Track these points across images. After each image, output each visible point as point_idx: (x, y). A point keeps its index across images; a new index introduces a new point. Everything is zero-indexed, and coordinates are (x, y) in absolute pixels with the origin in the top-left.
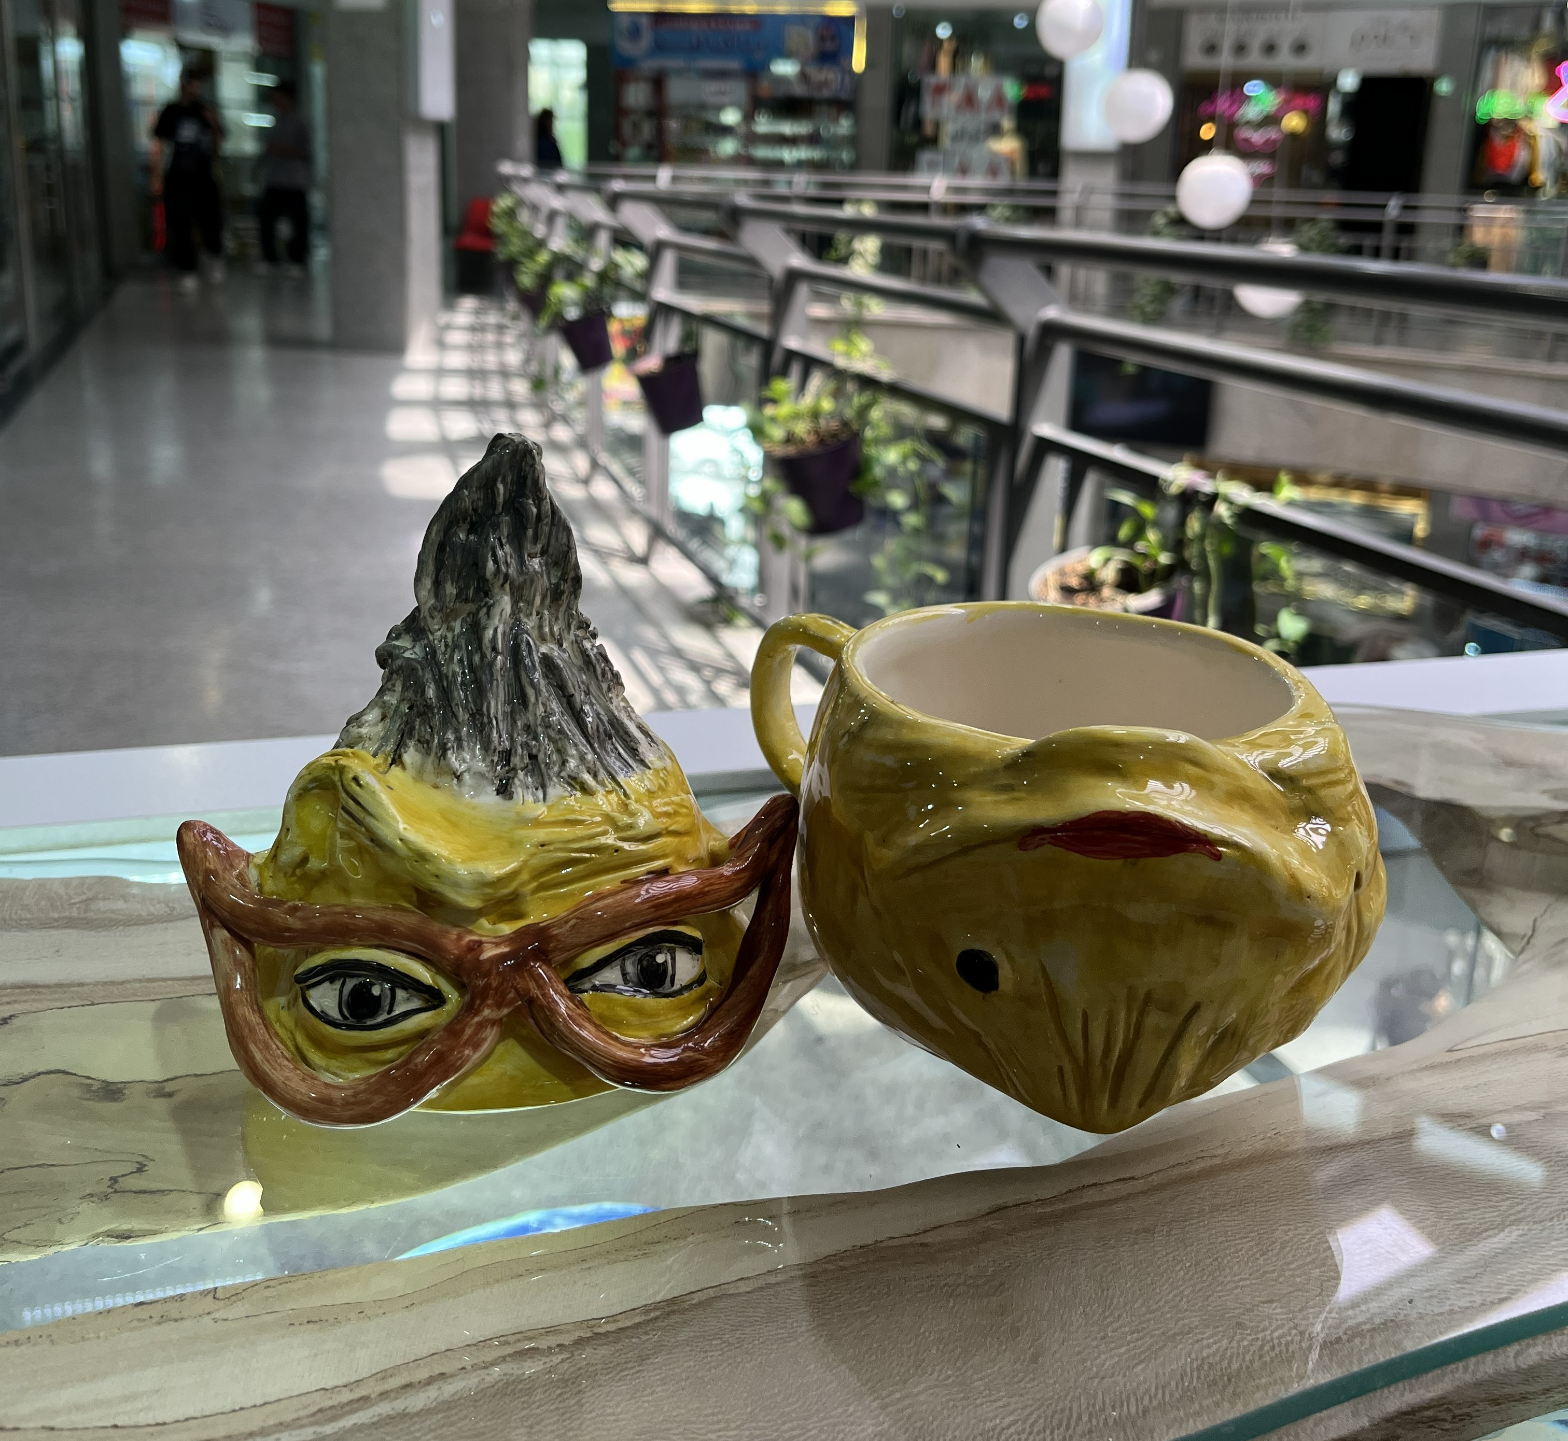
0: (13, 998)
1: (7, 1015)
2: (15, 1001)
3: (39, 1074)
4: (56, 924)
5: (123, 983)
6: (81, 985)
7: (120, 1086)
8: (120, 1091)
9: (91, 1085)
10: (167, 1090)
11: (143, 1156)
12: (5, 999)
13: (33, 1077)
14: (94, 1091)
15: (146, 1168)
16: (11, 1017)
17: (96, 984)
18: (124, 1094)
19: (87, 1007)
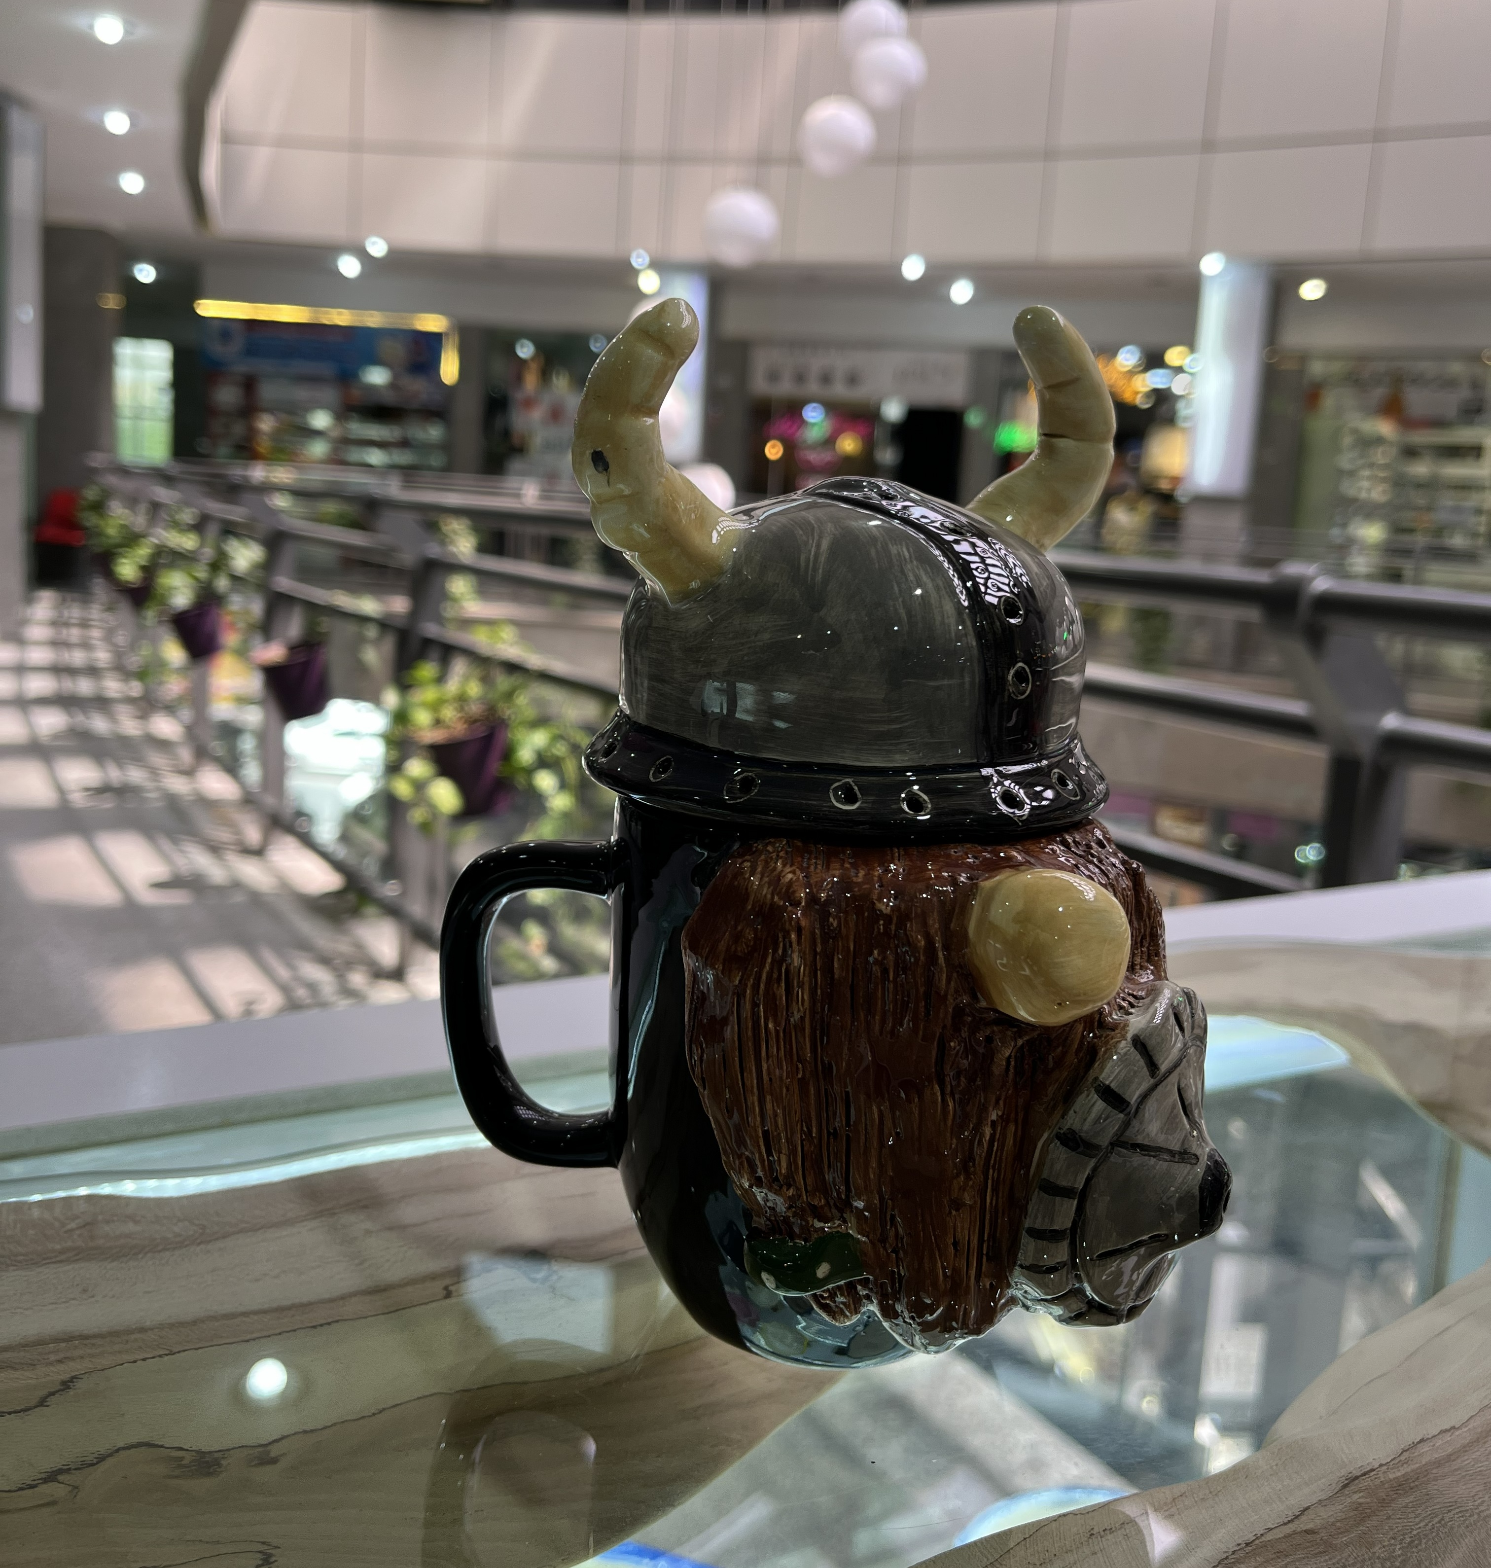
0: (61, 1355)
1: (66, 1377)
2: (72, 1359)
3: (118, 1450)
4: (63, 1257)
5: (194, 1322)
6: (143, 1330)
7: (216, 1455)
8: (217, 1463)
9: (182, 1458)
10: (272, 1455)
11: (263, 1543)
12: (53, 1358)
13: (110, 1455)
14: (185, 1466)
15: (273, 1559)
16: (73, 1379)
17: (161, 1327)
18: (219, 1465)
19: (166, 1358)
